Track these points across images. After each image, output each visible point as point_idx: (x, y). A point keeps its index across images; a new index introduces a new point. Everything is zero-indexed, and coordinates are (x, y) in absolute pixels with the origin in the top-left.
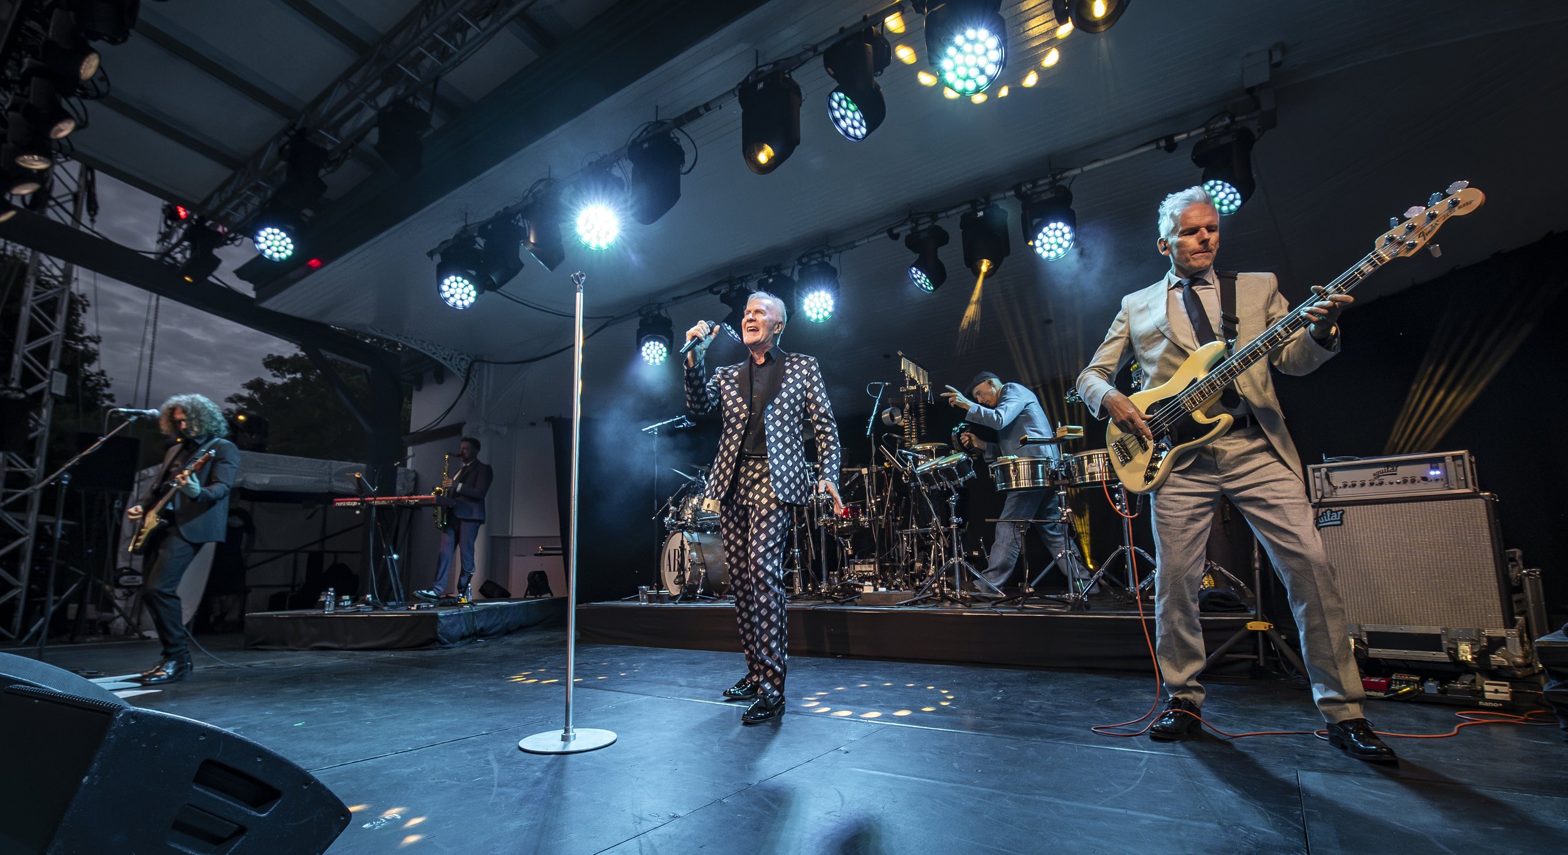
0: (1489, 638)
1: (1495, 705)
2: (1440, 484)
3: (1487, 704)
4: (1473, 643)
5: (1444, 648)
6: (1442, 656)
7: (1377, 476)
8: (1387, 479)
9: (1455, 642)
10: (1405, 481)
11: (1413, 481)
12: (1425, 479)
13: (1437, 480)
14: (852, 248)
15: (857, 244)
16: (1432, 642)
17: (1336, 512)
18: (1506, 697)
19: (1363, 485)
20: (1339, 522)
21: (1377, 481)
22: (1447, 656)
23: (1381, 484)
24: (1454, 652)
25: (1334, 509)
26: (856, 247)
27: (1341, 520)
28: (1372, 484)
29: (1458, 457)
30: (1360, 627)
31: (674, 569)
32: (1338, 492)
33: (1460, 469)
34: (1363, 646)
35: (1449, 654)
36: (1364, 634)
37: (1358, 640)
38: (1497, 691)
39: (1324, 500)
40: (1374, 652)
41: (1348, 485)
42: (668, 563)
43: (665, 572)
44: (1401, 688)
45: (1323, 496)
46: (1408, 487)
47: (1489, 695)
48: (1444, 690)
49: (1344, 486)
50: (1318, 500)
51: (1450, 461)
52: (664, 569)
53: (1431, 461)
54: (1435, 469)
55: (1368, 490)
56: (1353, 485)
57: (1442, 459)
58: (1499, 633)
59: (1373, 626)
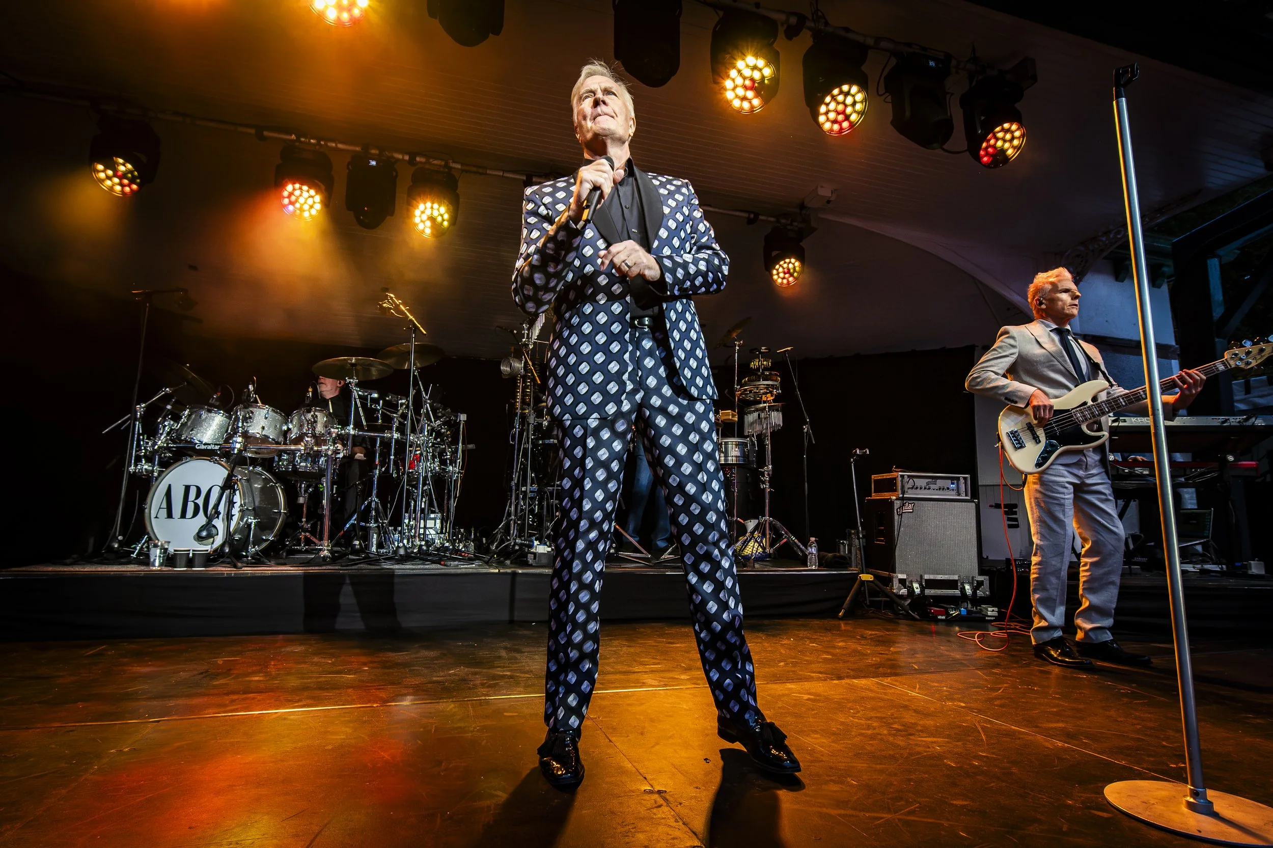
0: (977, 581)
1: (992, 618)
2: (954, 493)
3: (989, 618)
4: (971, 584)
5: (959, 588)
6: (957, 592)
7: (928, 484)
8: (932, 486)
9: (963, 584)
10: (940, 489)
11: (944, 489)
12: (948, 489)
13: (953, 490)
16: (952, 584)
17: (912, 504)
18: (996, 614)
19: (921, 488)
20: (911, 511)
21: (927, 487)
22: (959, 592)
23: (929, 489)
24: (963, 590)
25: (909, 502)
27: (913, 509)
28: (925, 488)
29: (965, 479)
30: (921, 577)
31: (183, 515)
32: (910, 491)
33: (964, 485)
34: (922, 588)
35: (961, 591)
36: (924, 581)
37: (921, 585)
38: (993, 611)
39: (905, 496)
40: (928, 592)
41: (914, 487)
42: (164, 505)
43: (156, 517)
44: (954, 613)
45: (903, 493)
46: (941, 492)
47: (989, 613)
48: (969, 612)
49: (912, 488)
50: (901, 496)
51: (962, 481)
52: (153, 514)
53: (952, 479)
54: (953, 483)
55: (923, 491)
56: (917, 488)
57: (958, 479)
58: (981, 578)
59: (928, 575)
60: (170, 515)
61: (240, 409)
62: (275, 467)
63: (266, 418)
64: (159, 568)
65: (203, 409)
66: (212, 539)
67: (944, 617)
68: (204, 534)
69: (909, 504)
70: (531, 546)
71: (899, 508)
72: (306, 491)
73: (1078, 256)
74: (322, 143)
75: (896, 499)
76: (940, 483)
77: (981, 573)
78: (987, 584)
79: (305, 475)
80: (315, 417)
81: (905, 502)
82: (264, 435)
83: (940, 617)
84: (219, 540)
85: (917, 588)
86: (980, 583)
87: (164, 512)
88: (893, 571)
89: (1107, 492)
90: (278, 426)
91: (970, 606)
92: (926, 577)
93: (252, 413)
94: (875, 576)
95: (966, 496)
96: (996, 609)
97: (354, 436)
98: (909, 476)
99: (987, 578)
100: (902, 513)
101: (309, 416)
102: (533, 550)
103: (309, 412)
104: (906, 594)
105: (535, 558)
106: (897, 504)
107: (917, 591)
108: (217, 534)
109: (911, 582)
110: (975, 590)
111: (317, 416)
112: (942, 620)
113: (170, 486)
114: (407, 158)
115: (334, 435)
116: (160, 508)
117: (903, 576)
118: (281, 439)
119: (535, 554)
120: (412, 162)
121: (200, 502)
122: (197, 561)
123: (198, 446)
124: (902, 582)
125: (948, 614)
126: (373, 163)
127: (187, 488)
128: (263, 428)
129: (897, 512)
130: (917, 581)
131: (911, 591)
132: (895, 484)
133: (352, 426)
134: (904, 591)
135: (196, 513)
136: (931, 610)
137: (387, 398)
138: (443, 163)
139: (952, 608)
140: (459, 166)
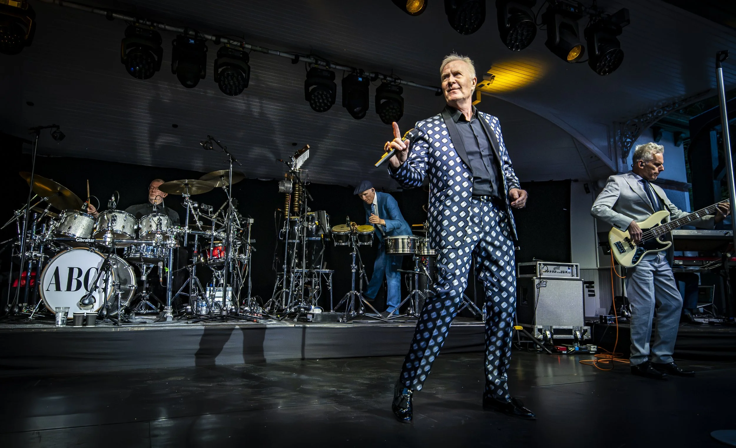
0: (584, 330)
1: (594, 352)
2: (570, 274)
3: (592, 352)
4: (580, 331)
5: (573, 334)
6: (572, 337)
7: (555, 269)
8: (557, 270)
9: (575, 331)
10: (561, 272)
11: (564, 272)
12: (566, 272)
13: (569, 273)
14: (264, 53)
15: (270, 52)
16: (569, 332)
17: (545, 281)
18: (595, 349)
19: (550, 272)
20: (545, 286)
21: (554, 271)
22: (573, 337)
23: (555, 272)
24: (575, 335)
25: (544, 280)
26: (268, 53)
27: (546, 285)
28: (553, 272)
29: (576, 266)
30: (551, 327)
31: (69, 289)
32: (544, 273)
33: (576, 270)
34: (552, 334)
35: (574, 336)
36: (552, 330)
37: (551, 332)
38: (594, 348)
39: (541, 276)
40: (555, 336)
41: (547, 271)
42: (54, 281)
43: (48, 290)
44: (571, 349)
45: (540, 275)
46: (562, 274)
47: (592, 349)
48: (580, 349)
49: (545, 272)
50: (539, 276)
51: (575, 267)
52: (45, 288)
53: (569, 266)
54: (569, 269)
55: (552, 273)
56: (548, 272)
57: (572, 266)
58: (586, 328)
59: (555, 326)
60: (58, 289)
61: (106, 214)
62: (125, 254)
63: (125, 220)
64: (62, 326)
65: (76, 212)
66: (92, 305)
67: (566, 352)
68: (87, 302)
69: (544, 281)
70: (309, 309)
71: (538, 284)
72: (146, 271)
73: (634, 125)
74: (155, 24)
75: (536, 279)
76: (562, 268)
77: (586, 324)
78: (589, 331)
79: (147, 261)
80: (160, 220)
81: (541, 280)
82: (125, 233)
83: (563, 352)
84: (97, 306)
85: (549, 334)
86: (585, 331)
87: (54, 287)
88: (534, 324)
89: (670, 275)
90: (132, 226)
91: (579, 345)
92: (554, 327)
93: (116, 216)
94: (524, 327)
95: (577, 277)
96: (596, 347)
97: (188, 233)
98: (544, 264)
99: (589, 327)
100: (540, 287)
101: (156, 219)
102: (311, 312)
103: (155, 216)
104: (542, 338)
105: (313, 317)
106: (537, 281)
107: (549, 336)
108: (95, 302)
109: (545, 331)
110: (582, 334)
111: (161, 220)
112: (564, 354)
113: (57, 268)
114: (214, 38)
115: (175, 233)
116: (50, 284)
117: (541, 327)
118: (134, 235)
119: (313, 314)
120: (217, 42)
121: (82, 279)
122: (90, 320)
123: (78, 240)
124: (540, 330)
125: (567, 350)
126: (192, 41)
127: (71, 270)
128: (124, 227)
129: (537, 287)
130: (549, 330)
131: (545, 336)
132: (536, 269)
133: (187, 227)
134: (541, 336)
135: (79, 287)
136: (557, 348)
137: (202, 207)
138: (239, 44)
139: (569, 346)
140: (250, 47)
